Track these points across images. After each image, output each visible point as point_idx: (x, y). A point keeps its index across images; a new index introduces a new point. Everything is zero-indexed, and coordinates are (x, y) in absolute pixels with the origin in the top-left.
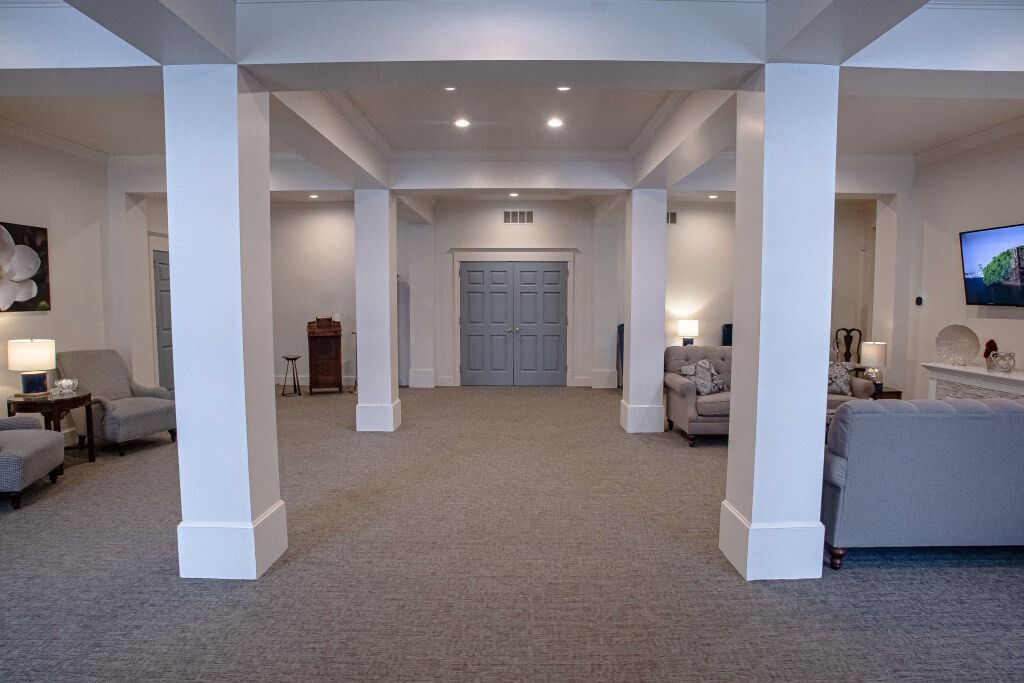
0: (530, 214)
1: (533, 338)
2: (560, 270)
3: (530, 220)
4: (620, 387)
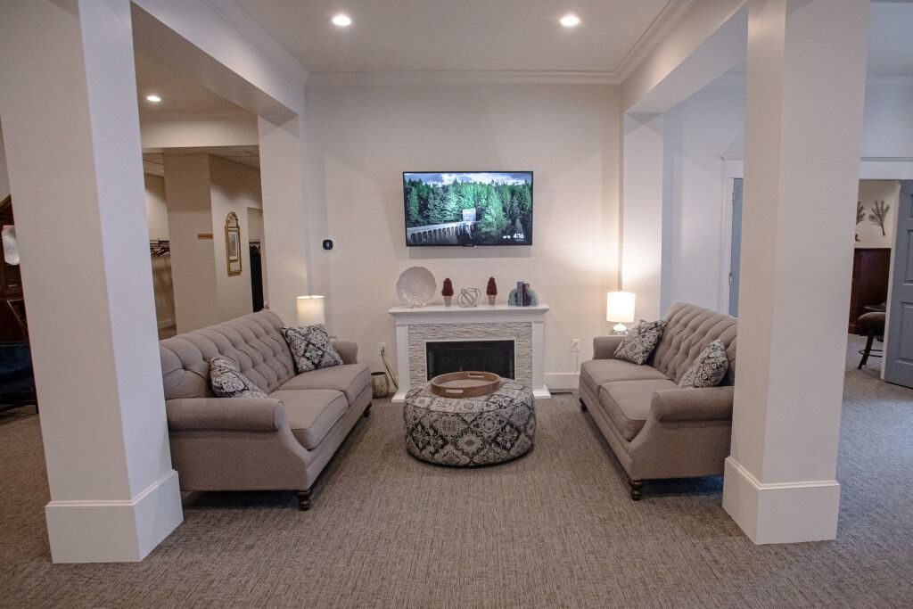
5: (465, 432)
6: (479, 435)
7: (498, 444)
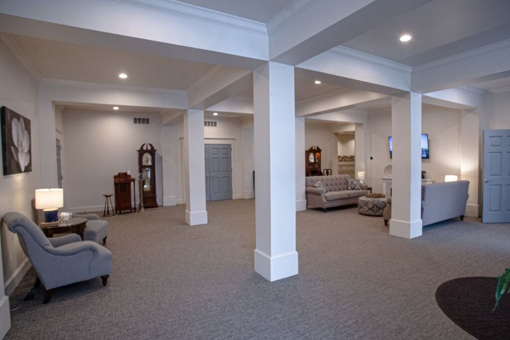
0: (215, 123)
1: (218, 179)
2: (228, 148)
3: (215, 125)
4: (254, 198)
5: (364, 205)
6: (368, 207)
7: (372, 210)
